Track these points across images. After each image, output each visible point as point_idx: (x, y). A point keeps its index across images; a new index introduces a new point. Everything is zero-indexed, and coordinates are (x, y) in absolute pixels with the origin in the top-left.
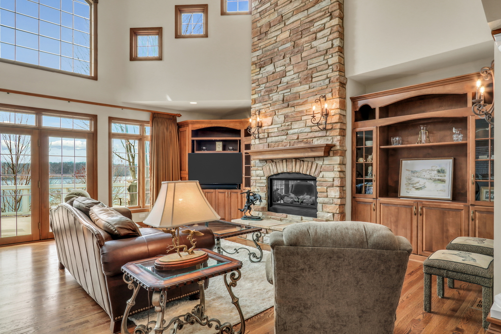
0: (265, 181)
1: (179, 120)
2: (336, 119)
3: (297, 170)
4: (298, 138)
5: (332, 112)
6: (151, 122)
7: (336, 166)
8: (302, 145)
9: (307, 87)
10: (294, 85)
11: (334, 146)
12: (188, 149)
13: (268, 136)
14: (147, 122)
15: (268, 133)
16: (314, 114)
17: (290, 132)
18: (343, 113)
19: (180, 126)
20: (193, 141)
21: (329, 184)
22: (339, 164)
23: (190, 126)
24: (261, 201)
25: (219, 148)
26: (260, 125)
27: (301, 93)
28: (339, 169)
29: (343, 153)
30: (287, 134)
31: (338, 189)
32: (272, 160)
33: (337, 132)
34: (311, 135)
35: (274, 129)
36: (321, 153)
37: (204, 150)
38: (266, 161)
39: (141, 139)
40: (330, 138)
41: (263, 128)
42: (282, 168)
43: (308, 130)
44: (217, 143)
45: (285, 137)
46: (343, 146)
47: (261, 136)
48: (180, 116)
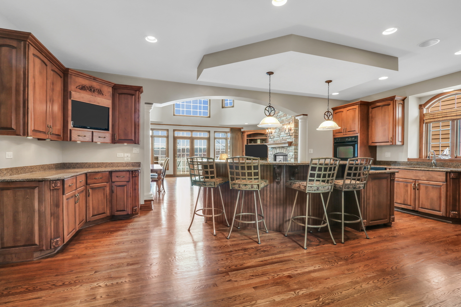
0: (273, 156)
2: (293, 131)
3: (282, 152)
4: (283, 139)
5: (292, 129)
6: (230, 132)
7: (293, 150)
8: (284, 141)
9: (285, 118)
10: (282, 117)
11: (293, 142)
12: (245, 143)
13: (274, 138)
15: (274, 136)
16: (285, 129)
17: (281, 136)
19: (242, 133)
20: (247, 139)
21: (291, 157)
22: (294, 149)
23: (246, 133)
25: (259, 142)
26: (271, 133)
27: (284, 120)
29: (296, 145)
30: (280, 137)
32: (275, 148)
33: (293, 137)
34: (287, 137)
35: (275, 135)
36: (289, 145)
37: (252, 143)
38: (273, 148)
39: (226, 139)
40: (291, 139)
42: (278, 151)
43: (285, 135)
44: (258, 140)
46: (296, 142)
47: (271, 137)
48: (243, 128)
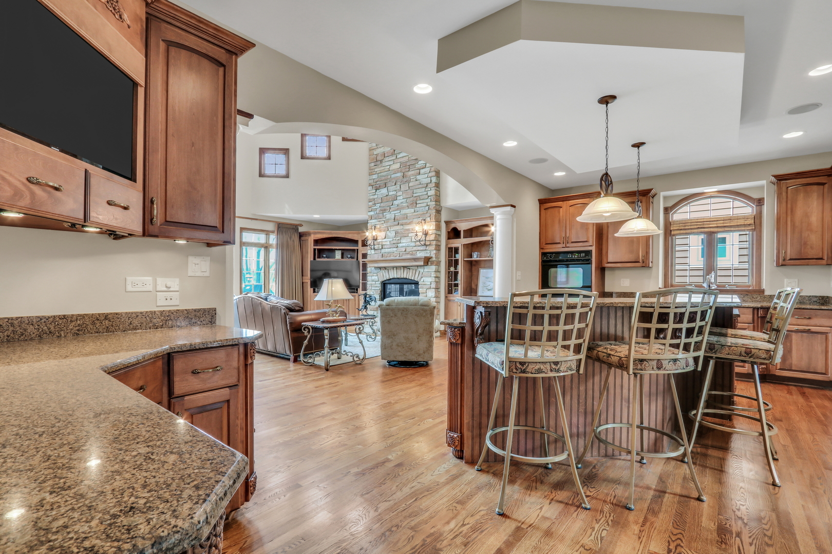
0: (379, 285)
1: (301, 230)
2: (432, 237)
3: (405, 277)
4: (405, 251)
5: (430, 232)
6: (276, 232)
7: (433, 273)
8: (409, 256)
9: (413, 210)
10: (403, 208)
11: (432, 257)
12: (310, 257)
13: (382, 248)
14: (273, 232)
15: (382, 245)
16: (416, 232)
17: (400, 245)
18: (439, 233)
19: (301, 235)
20: (315, 249)
21: (428, 286)
22: (435, 272)
23: (312, 236)
24: (375, 301)
25: (338, 255)
26: (375, 238)
27: (408, 215)
28: (435, 276)
29: (438, 264)
30: (397, 247)
31: (434, 290)
32: (385, 268)
33: (433, 247)
34: (415, 248)
35: (387, 242)
36: (422, 263)
37: (324, 258)
38: (380, 268)
39: (266, 247)
40: (428, 252)
41: (378, 241)
42: (393, 274)
43: (413, 244)
44: (337, 252)
45: (395, 249)
46: (438, 258)
47: (376, 247)
48: (301, 225)
